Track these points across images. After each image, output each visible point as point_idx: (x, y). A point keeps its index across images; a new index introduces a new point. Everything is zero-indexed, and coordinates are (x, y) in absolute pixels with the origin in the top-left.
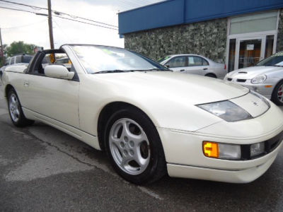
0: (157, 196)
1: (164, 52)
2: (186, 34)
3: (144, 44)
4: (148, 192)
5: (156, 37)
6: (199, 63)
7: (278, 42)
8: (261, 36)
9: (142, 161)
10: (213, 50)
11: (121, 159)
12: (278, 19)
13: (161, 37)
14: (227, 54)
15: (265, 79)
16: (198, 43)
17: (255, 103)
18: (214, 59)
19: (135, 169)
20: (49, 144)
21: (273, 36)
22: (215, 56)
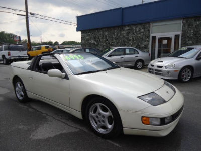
0: (117, 145)
1: (109, 43)
2: (123, 32)
3: (95, 38)
4: (112, 143)
5: (103, 34)
6: (133, 52)
7: (182, 39)
8: (172, 35)
9: (110, 127)
10: (142, 43)
11: (96, 125)
12: (182, 24)
13: (106, 34)
14: (150, 46)
15: (174, 66)
16: (131, 38)
17: (167, 92)
18: (142, 49)
19: (105, 130)
20: (47, 115)
21: (179, 35)
22: (143, 47)
